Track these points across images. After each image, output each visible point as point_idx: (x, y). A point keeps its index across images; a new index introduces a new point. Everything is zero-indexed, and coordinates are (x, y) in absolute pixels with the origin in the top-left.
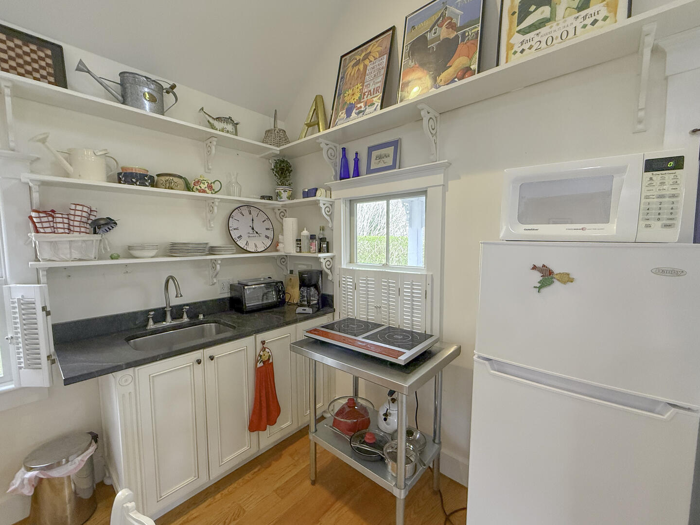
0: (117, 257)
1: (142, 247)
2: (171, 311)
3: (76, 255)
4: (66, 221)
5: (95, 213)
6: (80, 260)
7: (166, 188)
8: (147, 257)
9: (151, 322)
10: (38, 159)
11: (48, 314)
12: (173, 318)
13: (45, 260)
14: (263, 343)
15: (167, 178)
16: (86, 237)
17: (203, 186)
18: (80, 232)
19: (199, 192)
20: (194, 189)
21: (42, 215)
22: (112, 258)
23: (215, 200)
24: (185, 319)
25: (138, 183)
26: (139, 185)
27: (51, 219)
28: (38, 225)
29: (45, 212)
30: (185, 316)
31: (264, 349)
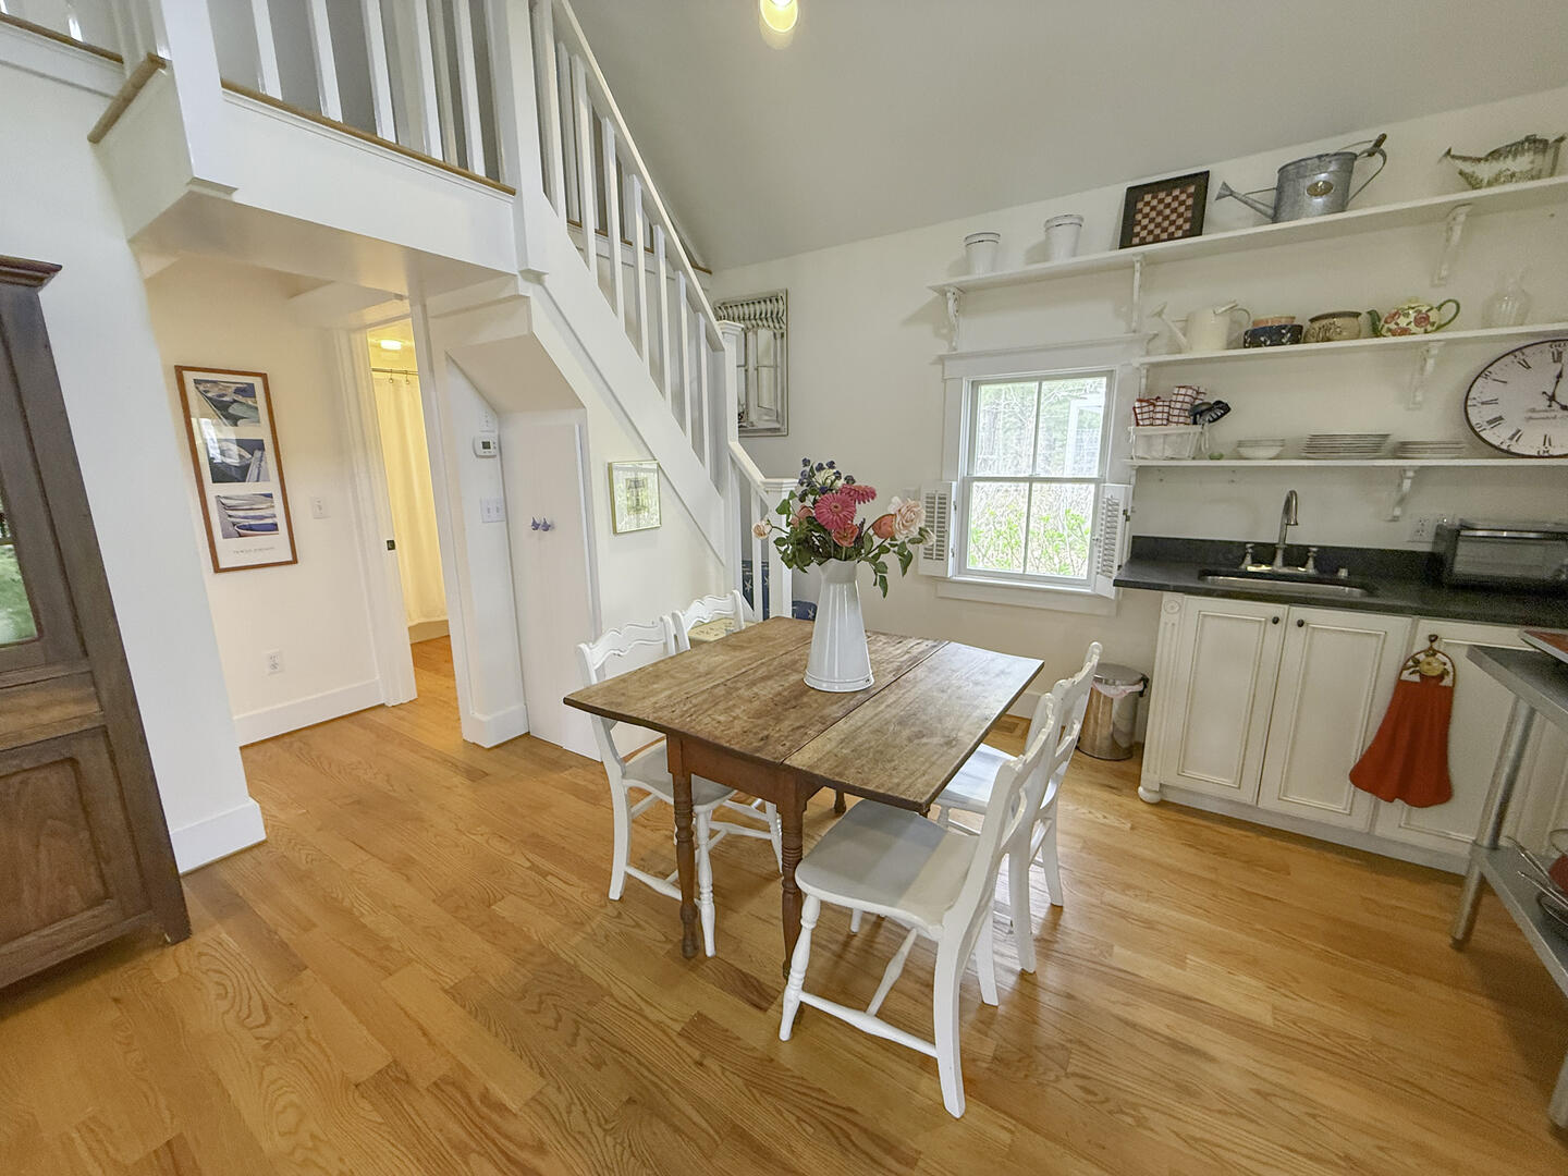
0: (1220, 458)
1: (1256, 443)
2: (1285, 550)
3: (1168, 453)
4: (1166, 409)
5: (1201, 396)
6: (1172, 459)
7: (1318, 342)
8: (1262, 458)
9: (1248, 559)
10: (1156, 335)
11: (1128, 519)
12: (1286, 563)
13: (1139, 458)
14: (1433, 638)
15: (1324, 322)
16: (1182, 429)
17: (1403, 322)
18: (1177, 423)
19: (1394, 335)
20: (1384, 332)
21: (1144, 404)
22: (1211, 458)
23: (1431, 344)
24: (1310, 569)
25: (1268, 343)
26: (1270, 345)
27: (1151, 408)
28: (1139, 417)
29: (1147, 401)
30: (1311, 563)
31: (1432, 652)
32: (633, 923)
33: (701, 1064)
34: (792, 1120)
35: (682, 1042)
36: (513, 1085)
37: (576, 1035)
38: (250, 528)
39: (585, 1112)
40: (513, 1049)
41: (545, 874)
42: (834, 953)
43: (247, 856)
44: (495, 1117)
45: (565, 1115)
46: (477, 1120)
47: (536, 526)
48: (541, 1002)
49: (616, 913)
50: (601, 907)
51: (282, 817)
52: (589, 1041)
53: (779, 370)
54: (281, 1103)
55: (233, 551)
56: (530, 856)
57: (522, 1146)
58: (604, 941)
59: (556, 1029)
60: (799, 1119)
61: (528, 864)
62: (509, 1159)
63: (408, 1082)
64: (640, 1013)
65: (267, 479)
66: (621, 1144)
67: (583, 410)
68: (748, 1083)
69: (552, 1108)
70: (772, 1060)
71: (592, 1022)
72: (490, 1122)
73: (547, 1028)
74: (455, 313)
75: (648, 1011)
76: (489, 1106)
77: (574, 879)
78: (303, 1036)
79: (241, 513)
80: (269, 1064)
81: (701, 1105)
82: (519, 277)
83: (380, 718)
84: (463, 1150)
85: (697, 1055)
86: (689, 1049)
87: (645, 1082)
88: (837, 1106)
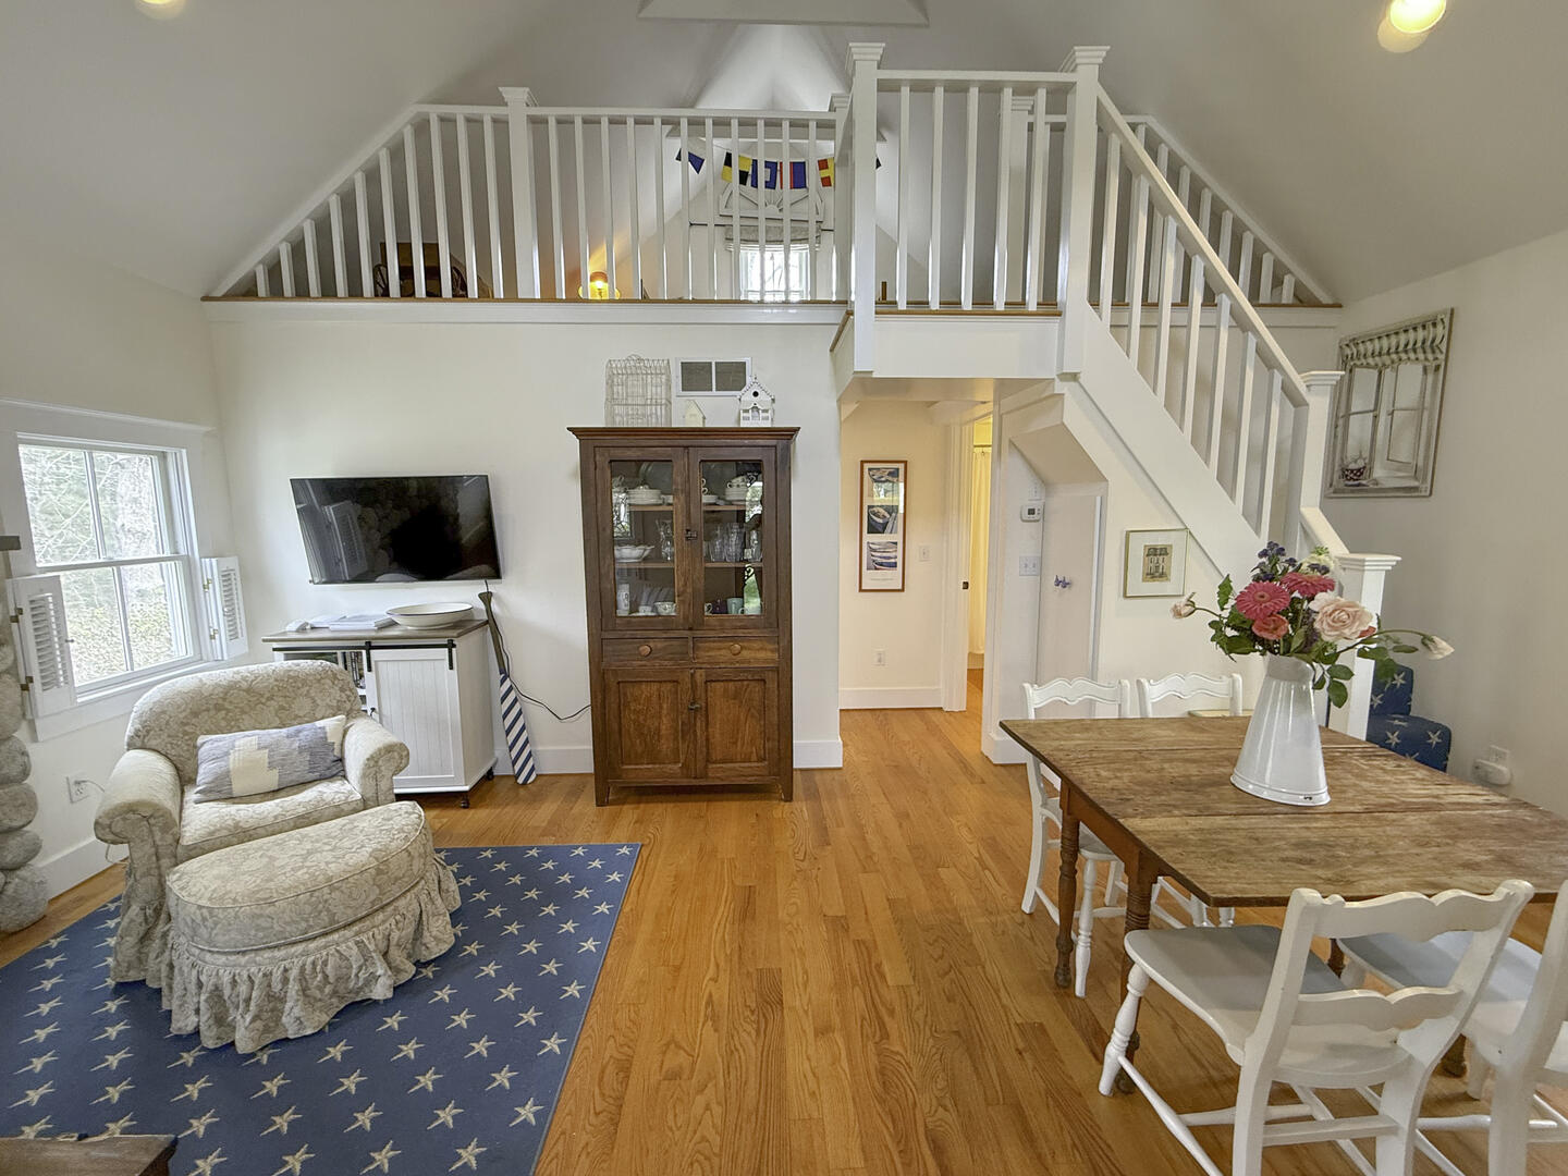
32: (1029, 935)
33: (1020, 1053)
34: (1069, 1142)
35: (1015, 1031)
36: (895, 973)
37: (947, 973)
38: (881, 564)
39: (926, 1016)
40: (906, 954)
41: (985, 868)
42: (1211, 1078)
43: (830, 773)
44: (877, 978)
45: (915, 1007)
46: (869, 975)
47: (1058, 583)
48: (936, 941)
49: (1020, 921)
50: (1013, 911)
51: (855, 758)
52: (952, 981)
53: (1426, 414)
54: (793, 900)
55: (873, 579)
56: (982, 851)
57: (883, 1004)
58: (1000, 932)
59: (936, 961)
60: (1074, 1145)
61: (977, 855)
62: (873, 1003)
63: (847, 931)
64: (997, 991)
65: (896, 532)
66: (938, 1049)
67: (1103, 484)
68: (1048, 1092)
69: (909, 998)
70: (1080, 1095)
71: (961, 973)
72: (874, 980)
73: (931, 956)
74: (1018, 409)
75: (1003, 993)
76: (878, 972)
77: (1002, 881)
78: (814, 876)
79: (879, 554)
80: (795, 879)
81: (1002, 1073)
82: (1057, 380)
83: (935, 717)
84: (855, 983)
85: (1021, 1046)
86: (1019, 1040)
87: (973, 1031)
88: (1114, 1165)
